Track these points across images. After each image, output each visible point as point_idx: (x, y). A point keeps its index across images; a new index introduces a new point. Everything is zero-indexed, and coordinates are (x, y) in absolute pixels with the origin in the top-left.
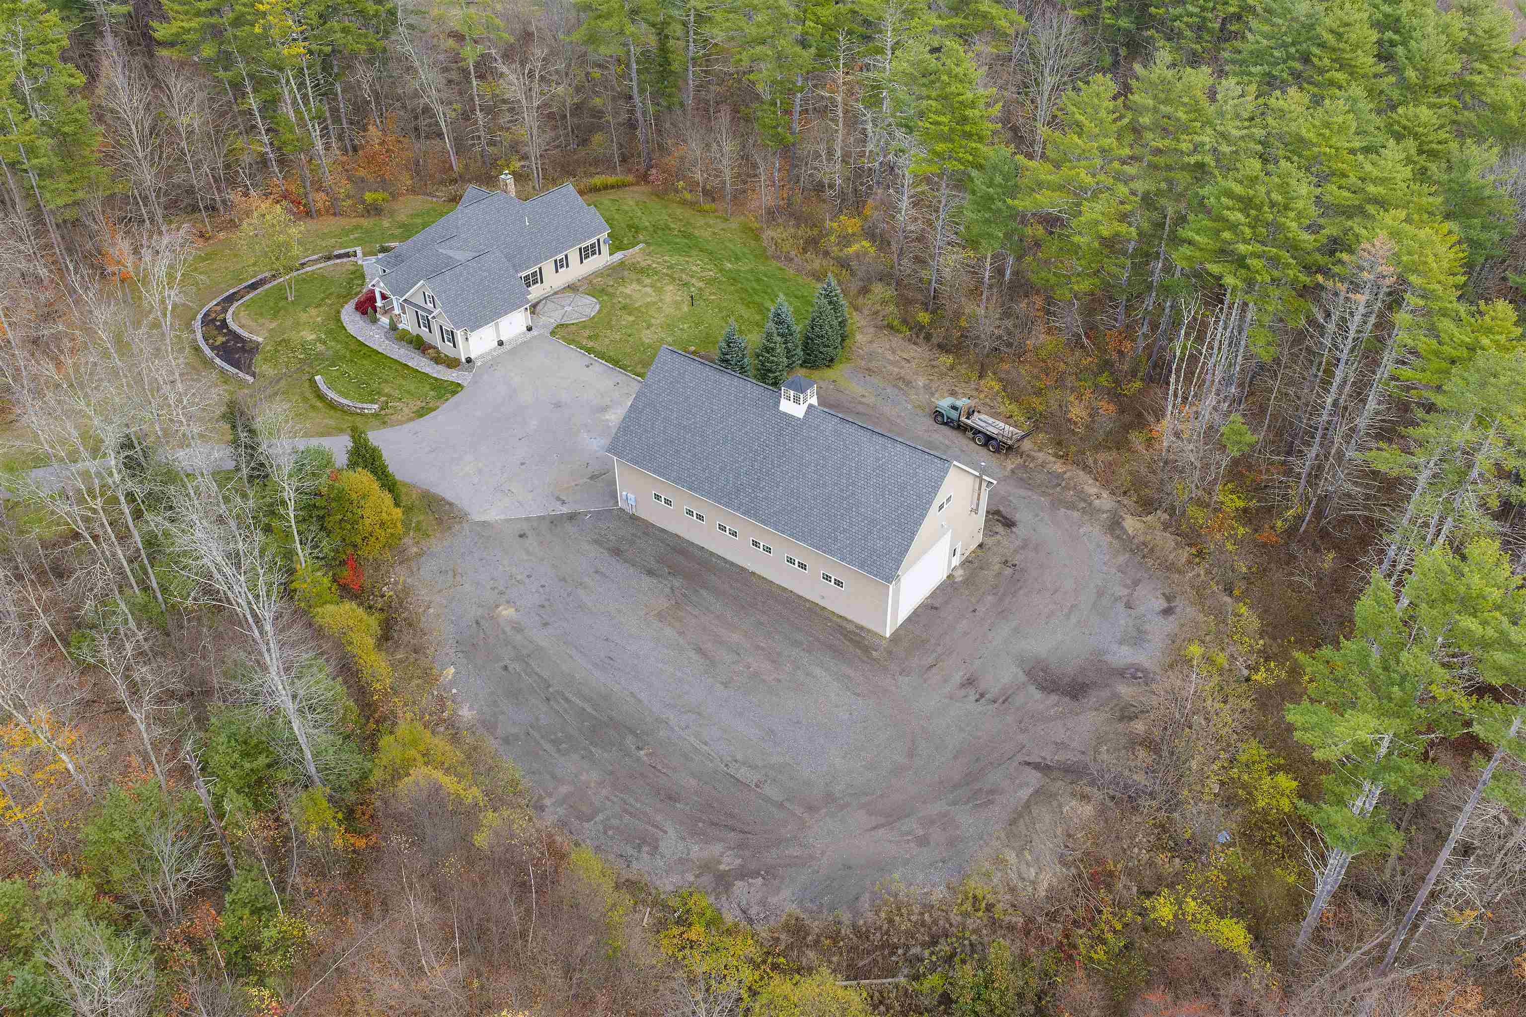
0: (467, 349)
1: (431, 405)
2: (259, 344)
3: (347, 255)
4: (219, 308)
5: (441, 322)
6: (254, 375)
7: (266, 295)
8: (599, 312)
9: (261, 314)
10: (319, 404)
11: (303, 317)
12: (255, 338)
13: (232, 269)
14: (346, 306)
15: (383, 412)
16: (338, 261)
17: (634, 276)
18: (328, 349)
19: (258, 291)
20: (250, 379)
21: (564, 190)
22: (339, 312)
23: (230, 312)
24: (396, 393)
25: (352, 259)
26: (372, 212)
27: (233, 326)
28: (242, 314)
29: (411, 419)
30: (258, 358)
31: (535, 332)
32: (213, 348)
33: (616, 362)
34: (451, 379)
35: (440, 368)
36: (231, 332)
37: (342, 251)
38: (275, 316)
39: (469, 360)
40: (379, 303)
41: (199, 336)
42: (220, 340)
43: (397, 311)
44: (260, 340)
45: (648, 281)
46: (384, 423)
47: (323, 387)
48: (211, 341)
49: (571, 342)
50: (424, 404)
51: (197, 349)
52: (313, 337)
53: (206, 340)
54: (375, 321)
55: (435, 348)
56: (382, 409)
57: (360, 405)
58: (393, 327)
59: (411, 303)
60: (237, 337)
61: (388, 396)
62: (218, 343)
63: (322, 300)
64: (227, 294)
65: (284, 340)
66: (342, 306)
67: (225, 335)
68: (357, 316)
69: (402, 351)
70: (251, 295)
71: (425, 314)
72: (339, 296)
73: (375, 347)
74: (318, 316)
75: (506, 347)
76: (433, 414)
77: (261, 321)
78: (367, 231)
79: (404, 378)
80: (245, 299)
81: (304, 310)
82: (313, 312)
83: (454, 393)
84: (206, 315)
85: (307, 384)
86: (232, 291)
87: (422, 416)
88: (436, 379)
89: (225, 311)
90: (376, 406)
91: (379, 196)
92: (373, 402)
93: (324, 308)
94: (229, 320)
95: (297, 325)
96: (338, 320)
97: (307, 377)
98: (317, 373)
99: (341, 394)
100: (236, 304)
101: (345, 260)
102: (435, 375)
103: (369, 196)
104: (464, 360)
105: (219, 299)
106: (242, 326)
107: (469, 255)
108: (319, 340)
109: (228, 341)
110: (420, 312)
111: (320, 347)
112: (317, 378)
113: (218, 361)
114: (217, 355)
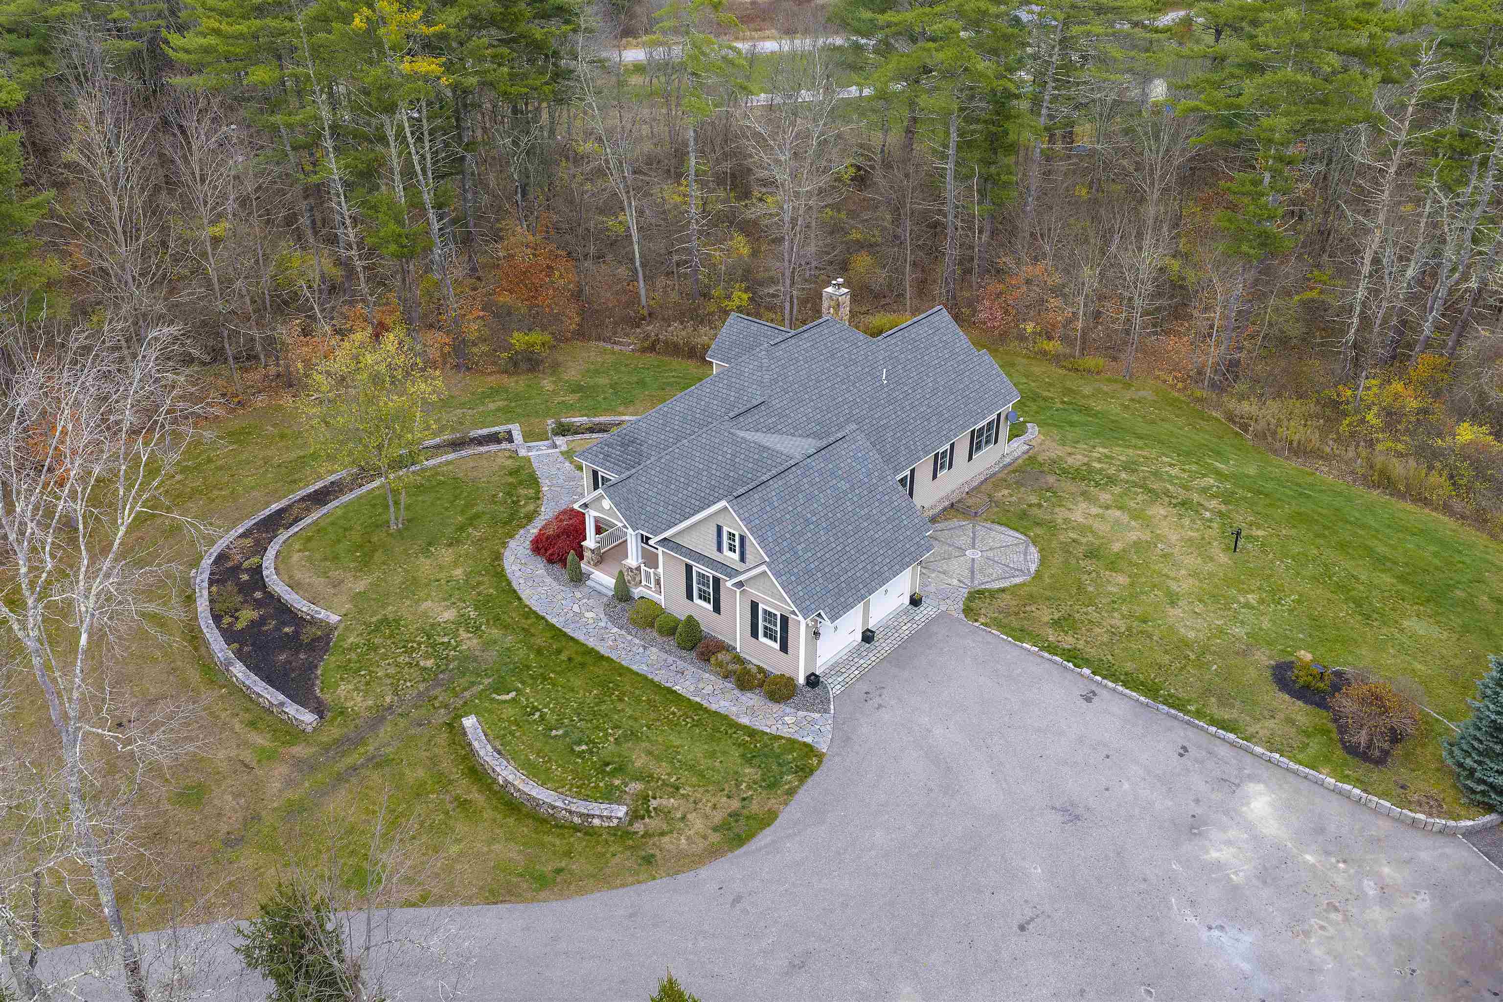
0: (812, 654)
1: (754, 807)
2: (330, 629)
3: (494, 439)
4: (248, 542)
5: (755, 592)
6: (320, 710)
7: (344, 517)
8: (1043, 561)
9: (336, 558)
10: (477, 797)
11: (425, 566)
12: (323, 614)
13: (276, 461)
14: (512, 544)
15: (639, 827)
16: (483, 449)
17: (1068, 486)
18: (487, 645)
19: (331, 505)
20: (307, 717)
21: (936, 318)
22: (498, 557)
23: (271, 553)
24: (662, 770)
25: (505, 445)
26: (523, 366)
27: (277, 585)
28: (296, 557)
29: (713, 853)
30: (331, 660)
31: (927, 610)
32: (229, 635)
33: (1151, 690)
34: (785, 732)
35: (752, 699)
36: (272, 600)
37: (485, 431)
38: (365, 564)
39: (813, 681)
40: (590, 542)
41: (203, 604)
42: (248, 615)
43: (633, 560)
44: (334, 618)
45: (1105, 497)
46: (649, 860)
47: (485, 751)
48: (227, 620)
49: (1021, 634)
50: (735, 804)
51: (194, 636)
52: (449, 615)
53: (217, 618)
54: (579, 579)
55: (730, 649)
56: (635, 816)
57: (581, 806)
58: (623, 595)
59: (678, 548)
60: (285, 611)
61: (646, 777)
62: (239, 626)
63: (461, 528)
64: (267, 512)
65: (385, 620)
66: (504, 545)
67: (258, 604)
68: (539, 567)
69: (654, 652)
70: (315, 516)
71: (709, 573)
72: (494, 521)
73: (591, 643)
74: (456, 564)
75: (883, 646)
76: (765, 837)
77: (335, 574)
78: (517, 397)
79: (673, 725)
80: (302, 524)
81: (425, 551)
82: (446, 555)
83: (805, 772)
84: (222, 558)
85: (443, 738)
86: (275, 507)
87: (739, 841)
88: (752, 733)
89: (260, 549)
90: (621, 811)
91: (536, 337)
92: (610, 796)
93: (466, 547)
94: (269, 572)
95: (412, 587)
96: (500, 575)
97: (442, 716)
98: (467, 708)
99: (533, 771)
100: (284, 535)
101: (493, 447)
102: (745, 720)
103: (518, 339)
104: (801, 680)
105: (249, 523)
106: (294, 586)
107: (809, 445)
108: (463, 621)
109: (263, 621)
110: (697, 568)
111: (469, 642)
112: (469, 722)
113: (239, 670)
114: (240, 655)
